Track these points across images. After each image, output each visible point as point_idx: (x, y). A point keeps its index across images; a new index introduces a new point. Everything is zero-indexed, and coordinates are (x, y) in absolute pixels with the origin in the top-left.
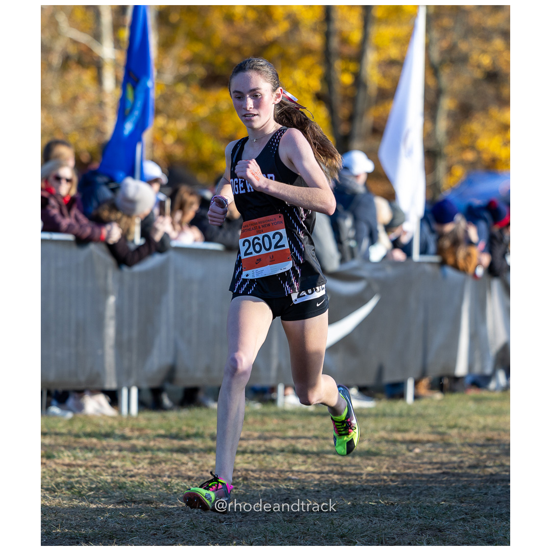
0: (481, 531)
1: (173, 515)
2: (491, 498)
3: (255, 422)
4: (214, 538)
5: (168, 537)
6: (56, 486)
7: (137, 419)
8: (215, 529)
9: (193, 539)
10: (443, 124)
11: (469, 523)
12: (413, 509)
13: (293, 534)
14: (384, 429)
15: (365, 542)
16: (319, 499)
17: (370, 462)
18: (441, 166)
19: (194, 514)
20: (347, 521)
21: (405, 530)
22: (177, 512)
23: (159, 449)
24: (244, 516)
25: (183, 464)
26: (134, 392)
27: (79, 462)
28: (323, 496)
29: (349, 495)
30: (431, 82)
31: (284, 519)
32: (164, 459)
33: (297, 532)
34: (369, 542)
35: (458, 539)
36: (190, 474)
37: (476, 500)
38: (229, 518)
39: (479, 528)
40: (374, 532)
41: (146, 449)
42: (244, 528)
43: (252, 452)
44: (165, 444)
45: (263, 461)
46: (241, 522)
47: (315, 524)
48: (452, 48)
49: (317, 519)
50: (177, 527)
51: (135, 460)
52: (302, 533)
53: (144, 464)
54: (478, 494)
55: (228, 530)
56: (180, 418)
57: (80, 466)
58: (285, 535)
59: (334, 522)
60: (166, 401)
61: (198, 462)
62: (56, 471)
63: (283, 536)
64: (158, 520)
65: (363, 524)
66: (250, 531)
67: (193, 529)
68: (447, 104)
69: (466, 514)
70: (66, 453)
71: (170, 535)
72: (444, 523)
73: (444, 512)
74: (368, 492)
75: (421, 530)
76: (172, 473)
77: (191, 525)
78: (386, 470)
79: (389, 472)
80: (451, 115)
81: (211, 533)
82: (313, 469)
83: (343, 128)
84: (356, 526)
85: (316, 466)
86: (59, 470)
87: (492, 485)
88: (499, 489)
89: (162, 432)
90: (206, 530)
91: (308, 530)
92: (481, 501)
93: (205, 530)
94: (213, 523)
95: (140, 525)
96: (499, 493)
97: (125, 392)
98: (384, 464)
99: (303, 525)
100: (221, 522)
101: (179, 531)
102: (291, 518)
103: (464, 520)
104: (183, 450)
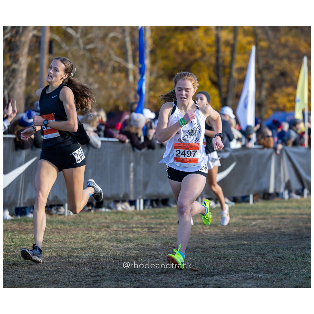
1: (157, 250)
2: (283, 242)
6: (111, 239)
7: (143, 211)
10: (264, 93)
11: (275, 252)
12: (252, 247)
13: (205, 257)
14: (241, 214)
17: (236, 228)
18: (263, 110)
20: (226, 251)
21: (249, 255)
22: (159, 249)
23: (152, 224)
25: (161, 229)
26: (142, 201)
27: (120, 229)
30: (259, 76)
31: (201, 251)
32: (154, 227)
34: (235, 260)
36: (164, 233)
39: (279, 254)
40: (237, 256)
41: (146, 223)
44: (154, 221)
47: (214, 253)
48: (267, 63)
51: (142, 228)
52: (209, 257)
53: (146, 230)
54: (278, 240)
57: (120, 231)
58: (202, 257)
59: (221, 252)
62: (111, 233)
64: (151, 252)
65: (233, 253)
68: (266, 85)
69: (274, 248)
70: (115, 226)
72: (265, 252)
73: (265, 247)
74: (235, 240)
75: (256, 255)
79: (243, 231)
80: (267, 90)
83: (224, 95)
84: (230, 253)
86: (112, 232)
87: (284, 237)
91: (211, 255)
92: (279, 243)
96: (287, 239)
97: (138, 201)
98: (241, 229)
101: (160, 256)
103: (273, 251)
104: (161, 224)
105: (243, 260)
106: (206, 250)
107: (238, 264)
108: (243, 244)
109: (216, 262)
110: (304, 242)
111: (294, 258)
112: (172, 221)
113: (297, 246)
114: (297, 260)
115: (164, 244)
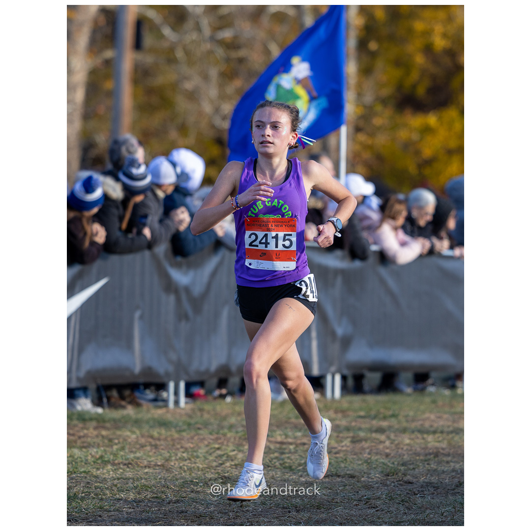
1: (373, 488)
3: (444, 405)
4: (409, 509)
5: (369, 508)
6: (270, 461)
7: (340, 402)
8: (410, 501)
19: (391, 487)
22: (377, 485)
23: (360, 429)
24: (435, 489)
25: (381, 442)
26: (338, 378)
27: (290, 440)
32: (364, 438)
36: (387, 451)
38: (422, 491)
41: (348, 429)
42: (436, 500)
43: (442, 432)
44: (365, 424)
45: (451, 440)
46: (433, 494)
50: (377, 499)
53: (347, 442)
55: (422, 501)
56: (378, 402)
57: (291, 444)
61: (394, 440)
64: (360, 492)
66: (441, 502)
67: (391, 500)
71: (371, 506)
76: (371, 450)
77: (389, 497)
81: (407, 504)
89: (363, 414)
93: (401, 501)
94: (409, 496)
97: (329, 378)
100: (415, 494)
101: (378, 502)
104: (381, 430)
112: (405, 424)
115: (388, 476)
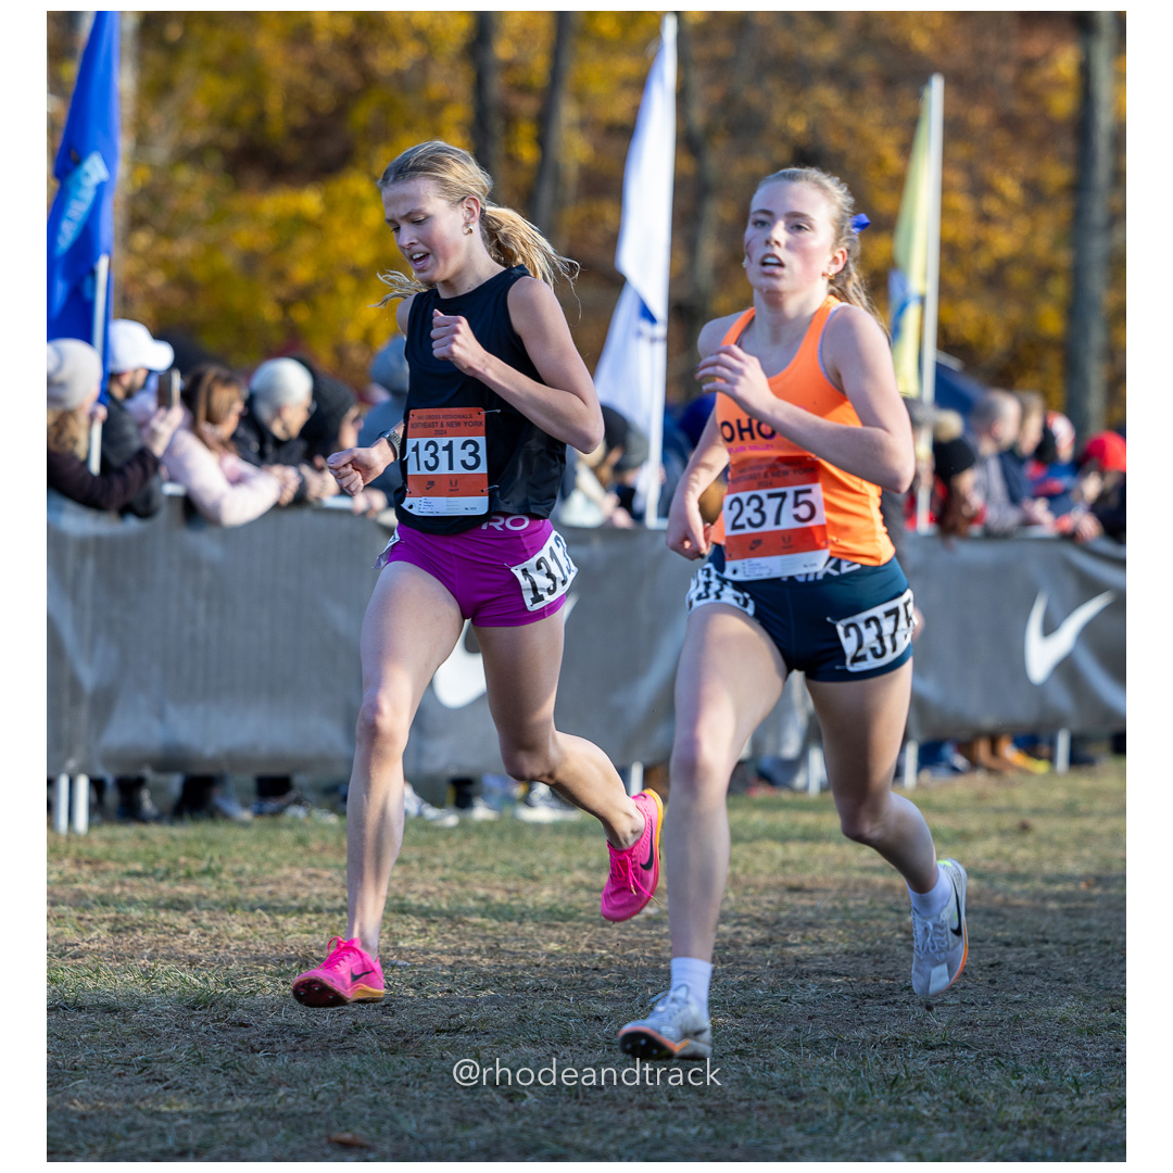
0: (776, 1075)
1: (158, 1036)
2: (796, 1009)
3: (323, 849)
4: (240, 1084)
5: (148, 1081)
7: (87, 839)
8: (243, 1066)
9: (198, 1084)
10: (710, 251)
11: (751, 1060)
13: (398, 1076)
14: (583, 866)
15: (542, 1095)
16: (452, 1006)
17: (556, 934)
19: (200, 1033)
20: (507, 1051)
22: (166, 1030)
23: (131, 902)
24: (300, 1039)
25: (180, 932)
26: (83, 784)
28: (460, 1000)
29: (512, 1000)
30: (688, 167)
31: (380, 1046)
32: (141, 922)
33: (407, 1074)
34: (550, 1095)
35: (730, 1092)
36: (193, 952)
37: (766, 1012)
38: (270, 1044)
39: (772, 1068)
41: (104, 902)
42: (301, 1065)
43: (318, 910)
44: (143, 891)
45: (339, 927)
46: (295, 1051)
47: (443, 1058)
49: (448, 1048)
50: (167, 1061)
51: (83, 923)
52: (418, 1076)
53: (101, 931)
54: (770, 1001)
55: (269, 1068)
56: (173, 839)
58: (384, 1079)
59: (482, 1053)
60: (147, 804)
61: (210, 928)
63: (378, 1082)
64: (128, 1045)
65: (539, 1058)
66: (312, 1071)
67: (198, 1064)
68: (718, 212)
69: (746, 1040)
71: (153, 1077)
76: (156, 950)
77: (195, 1056)
78: (586, 950)
79: (593, 953)
80: (726, 236)
81: (234, 1074)
82: (438, 946)
85: (446, 940)
87: (799, 982)
88: (814, 990)
89: (138, 867)
90: (224, 1066)
91: (429, 1070)
92: (776, 1015)
93: (222, 1067)
94: (239, 1054)
95: (92, 1055)
97: (63, 786)
98: (585, 936)
99: (420, 1060)
100: (254, 1051)
101: (170, 1069)
102: (395, 1045)
103: (740, 1052)
104: (179, 905)
105: (592, 1095)
106: (407, 1041)
107: (565, 1115)
108: (590, 1017)
109: (453, 1106)
110: (901, 1014)
111: (847, 1095)
112: (234, 892)
113: (862, 1033)
114: (863, 1103)
115: (194, 1009)
